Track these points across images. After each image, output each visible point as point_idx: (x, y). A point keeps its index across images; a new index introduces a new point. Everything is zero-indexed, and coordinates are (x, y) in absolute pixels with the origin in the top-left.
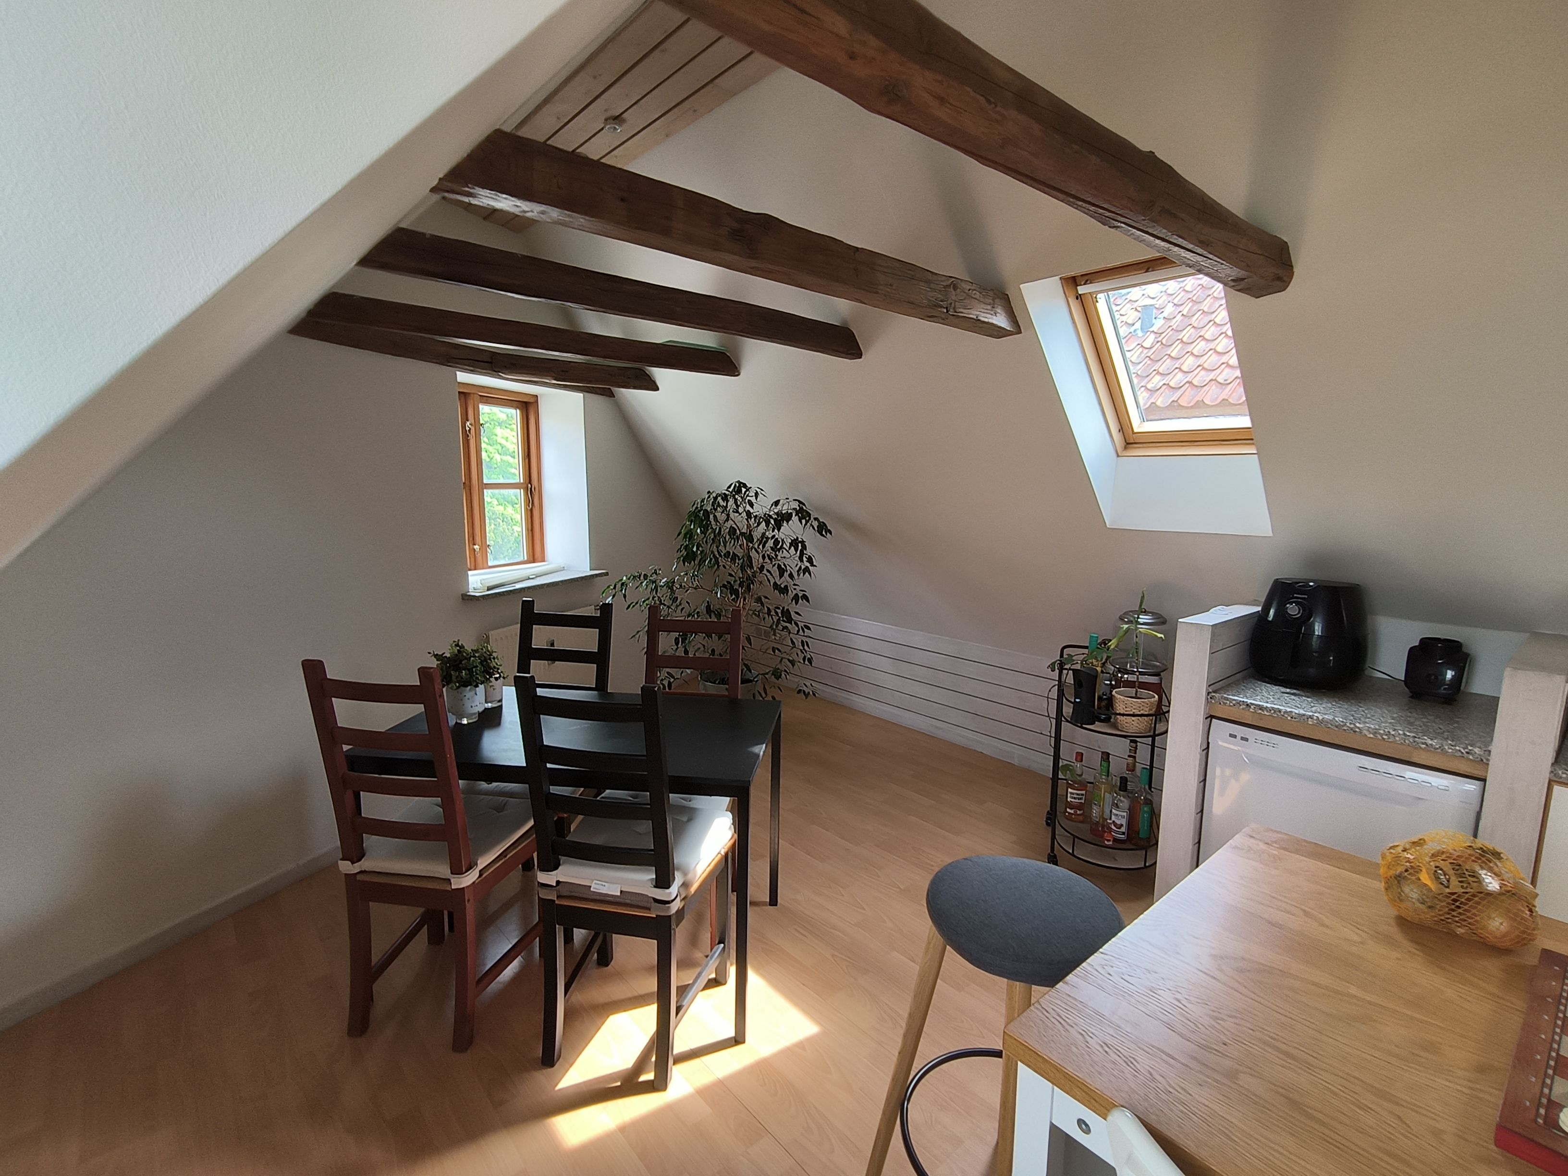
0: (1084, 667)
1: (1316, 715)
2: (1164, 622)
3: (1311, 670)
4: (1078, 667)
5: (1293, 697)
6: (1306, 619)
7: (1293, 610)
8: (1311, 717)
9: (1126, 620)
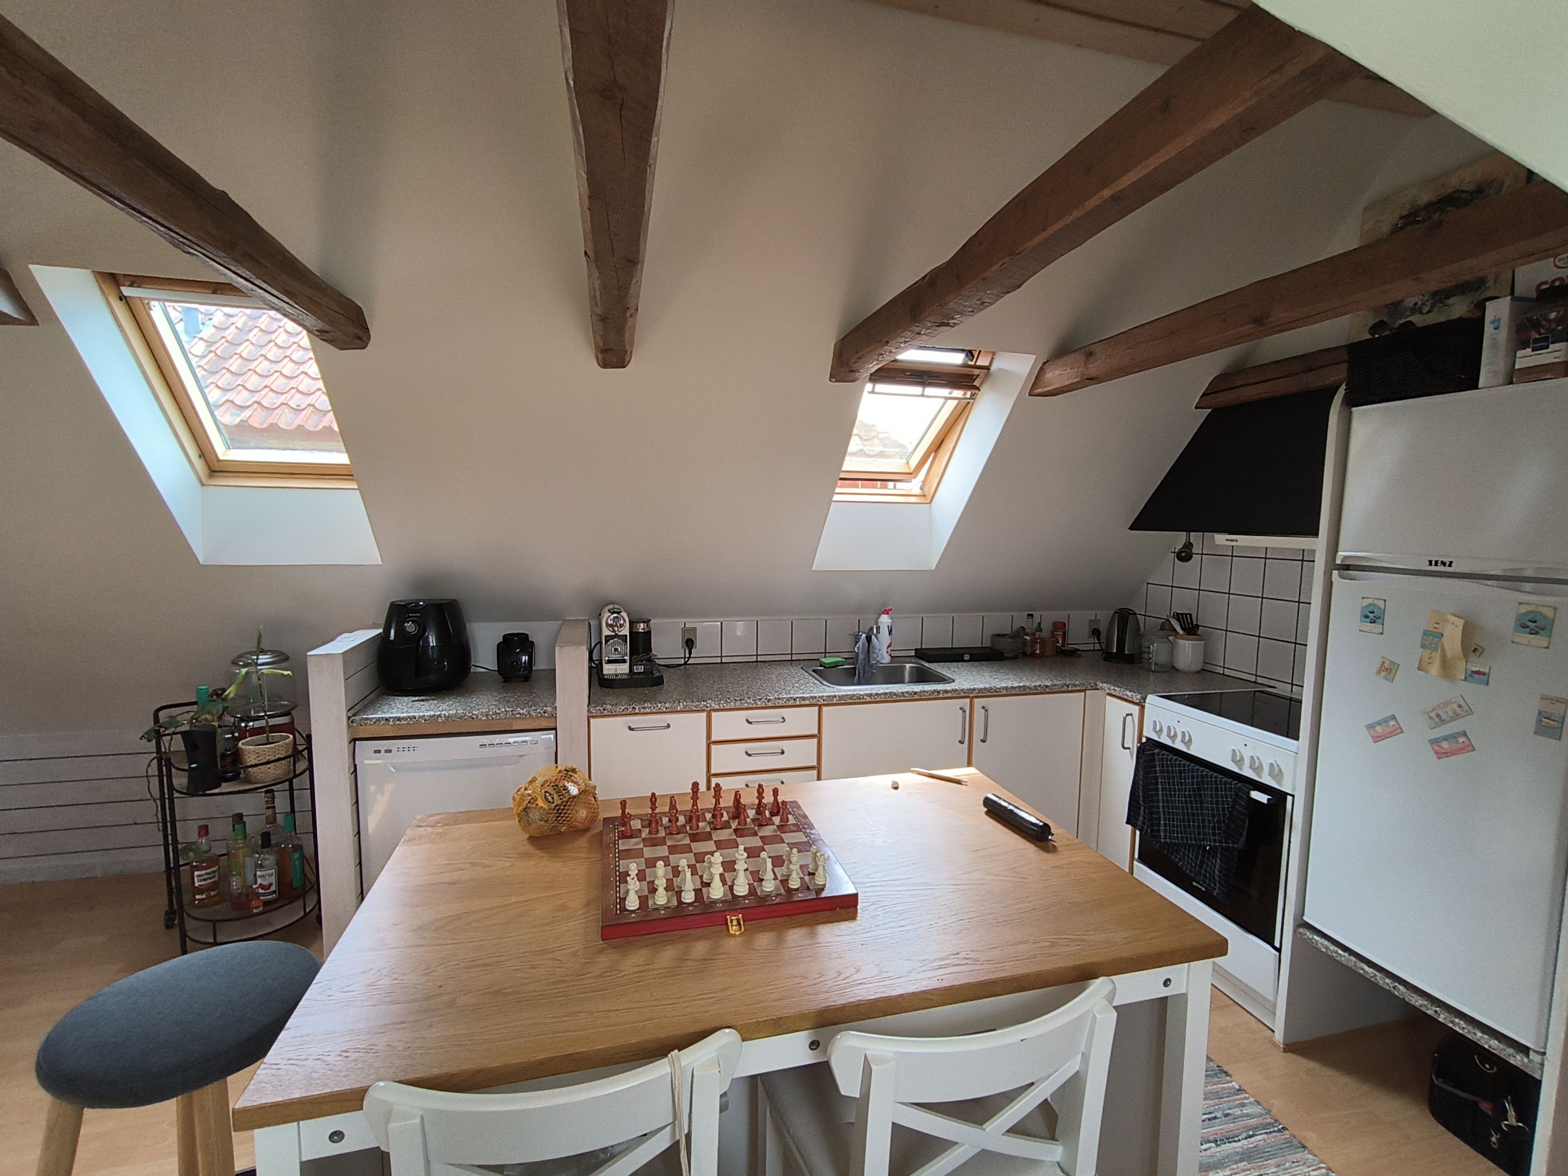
0: (195, 726)
1: (443, 713)
2: (287, 659)
3: (432, 677)
4: (186, 728)
5: (422, 703)
6: (421, 635)
7: (410, 627)
8: (440, 716)
9: (241, 663)
